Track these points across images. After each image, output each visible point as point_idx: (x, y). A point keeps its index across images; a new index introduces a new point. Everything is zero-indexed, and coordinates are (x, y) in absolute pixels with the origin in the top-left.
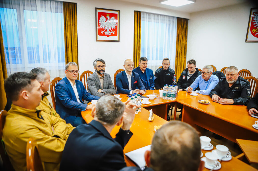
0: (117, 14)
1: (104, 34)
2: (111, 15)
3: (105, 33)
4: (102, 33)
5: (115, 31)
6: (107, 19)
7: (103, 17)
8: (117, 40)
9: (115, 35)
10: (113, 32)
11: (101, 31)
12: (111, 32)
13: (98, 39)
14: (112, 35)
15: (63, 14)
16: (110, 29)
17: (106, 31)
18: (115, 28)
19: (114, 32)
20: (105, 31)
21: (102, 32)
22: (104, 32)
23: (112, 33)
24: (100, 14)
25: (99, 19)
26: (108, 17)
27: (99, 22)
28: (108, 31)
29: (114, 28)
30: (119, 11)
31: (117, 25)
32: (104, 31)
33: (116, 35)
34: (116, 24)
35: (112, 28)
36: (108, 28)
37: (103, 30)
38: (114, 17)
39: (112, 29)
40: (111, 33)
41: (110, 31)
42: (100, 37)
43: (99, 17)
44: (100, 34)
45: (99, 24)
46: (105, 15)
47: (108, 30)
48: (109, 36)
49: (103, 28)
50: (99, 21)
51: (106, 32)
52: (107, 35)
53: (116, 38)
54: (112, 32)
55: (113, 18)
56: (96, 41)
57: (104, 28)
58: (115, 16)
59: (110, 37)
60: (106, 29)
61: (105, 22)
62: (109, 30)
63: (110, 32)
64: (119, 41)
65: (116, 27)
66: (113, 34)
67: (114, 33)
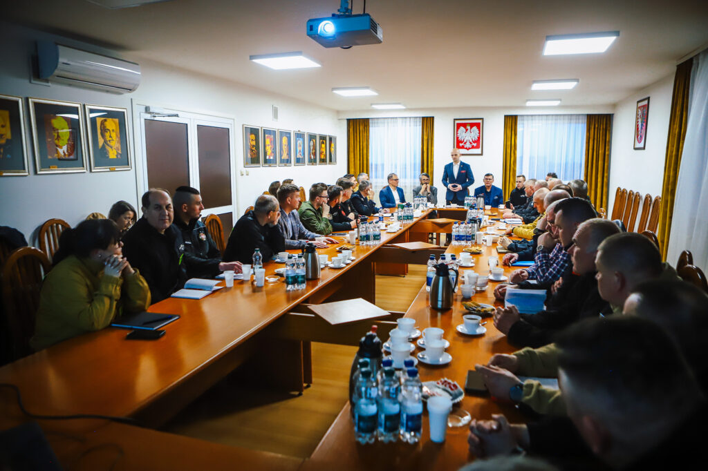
0: (480, 123)
1: (463, 147)
2: (472, 125)
5: (478, 143)
6: (467, 130)
7: (462, 128)
8: (480, 153)
9: (477, 147)
10: (475, 145)
14: (473, 147)
15: (421, 127)
16: (471, 141)
17: (465, 143)
18: (477, 139)
21: (461, 145)
24: (459, 126)
25: (457, 131)
26: (468, 127)
27: (457, 133)
28: (468, 143)
30: (482, 119)
31: (480, 136)
32: (463, 144)
33: (479, 148)
36: (468, 140)
37: (462, 143)
38: (476, 126)
39: (473, 141)
40: (472, 145)
41: (471, 143)
43: (458, 128)
44: (458, 147)
45: (457, 136)
46: (464, 125)
48: (469, 148)
52: (466, 148)
53: (478, 151)
55: (475, 128)
57: (463, 140)
58: (478, 125)
59: (470, 150)
60: (465, 141)
61: (464, 133)
64: (482, 154)
65: (479, 138)
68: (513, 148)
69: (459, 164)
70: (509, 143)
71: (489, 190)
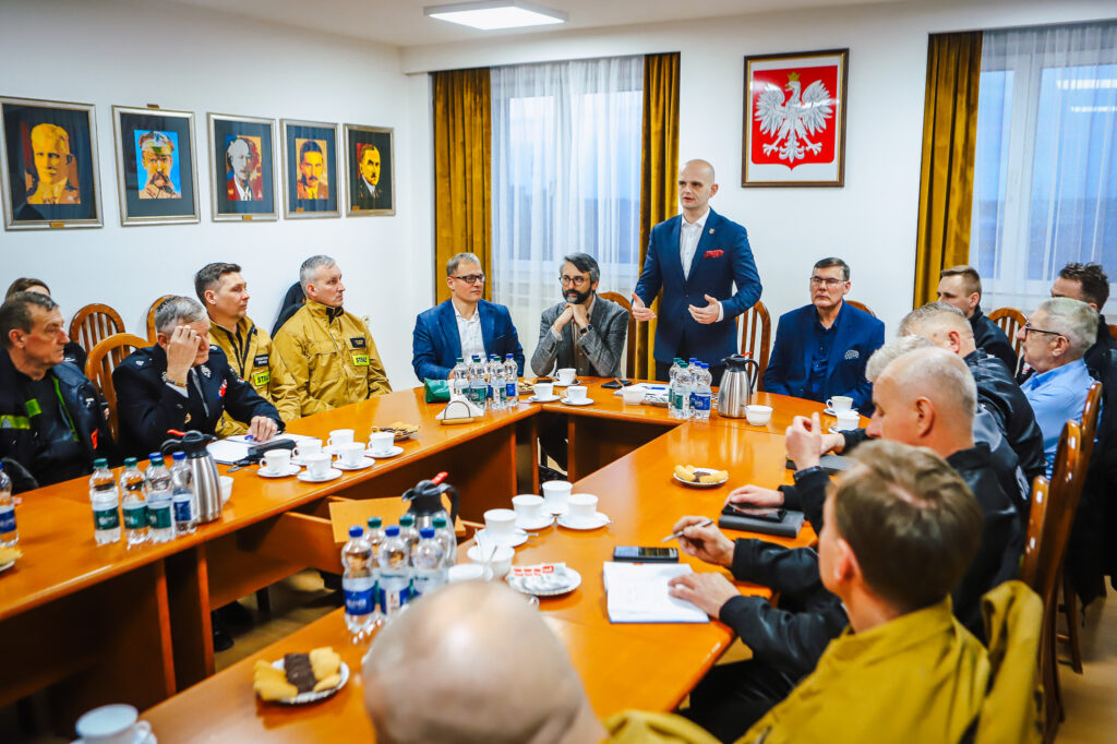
0: (835, 68)
1: (774, 158)
2: (807, 77)
3: (778, 152)
4: (768, 154)
6: (788, 95)
8: (834, 177)
9: (826, 157)
10: (817, 148)
11: (765, 145)
12: (806, 145)
13: (751, 178)
14: (810, 158)
16: (803, 134)
17: (782, 143)
18: (825, 126)
19: (820, 144)
20: (778, 146)
21: (768, 149)
22: (773, 151)
23: (808, 149)
25: (756, 99)
26: (795, 85)
27: (755, 110)
28: (792, 143)
29: (822, 128)
30: (845, 52)
31: (834, 114)
32: (774, 147)
33: (829, 160)
34: (831, 111)
35: (808, 131)
36: (792, 132)
37: (771, 141)
38: (819, 82)
39: (809, 136)
40: (805, 151)
41: (802, 143)
42: (758, 172)
44: (760, 158)
45: (754, 117)
46: (782, 78)
47: (792, 138)
48: (797, 162)
49: (772, 135)
50: (754, 106)
51: (784, 147)
52: (786, 162)
53: (828, 171)
54: (811, 146)
55: (816, 86)
56: (743, 187)
57: (777, 132)
58: (827, 77)
59: (798, 168)
60: (782, 135)
61: (779, 107)
62: (798, 140)
63: (799, 147)
64: (839, 184)
65: (830, 122)
66: (816, 153)
67: (820, 149)
68: (959, 160)
69: (702, 221)
70: (943, 141)
71: (827, 324)
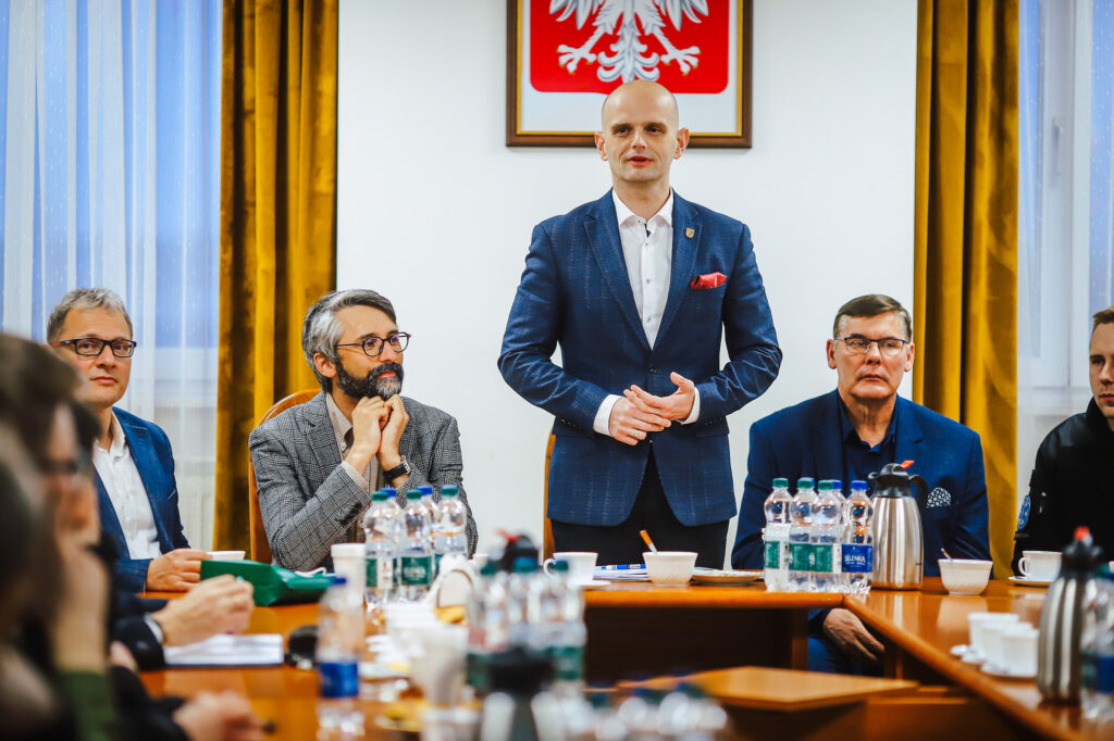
1: (585, 80)
3: (596, 64)
4: (572, 68)
8: (729, 126)
9: (708, 79)
10: (687, 58)
11: (562, 48)
12: (662, 51)
13: (529, 124)
16: (653, 25)
17: (605, 45)
18: (704, 9)
19: (695, 50)
20: (595, 50)
21: (571, 57)
22: (583, 61)
23: (666, 59)
28: (629, 45)
29: (698, 14)
32: (584, 52)
33: (717, 85)
35: (666, 19)
36: (628, 19)
37: (577, 39)
39: (668, 30)
40: (661, 65)
41: (652, 45)
42: (545, 110)
44: (549, 76)
47: (629, 36)
49: (581, 21)
51: (611, 54)
54: (673, 54)
56: (511, 145)
57: (592, 17)
60: (605, 25)
62: (644, 39)
63: (647, 55)
64: (741, 141)
66: (685, 69)
67: (694, 62)
69: (667, 212)
